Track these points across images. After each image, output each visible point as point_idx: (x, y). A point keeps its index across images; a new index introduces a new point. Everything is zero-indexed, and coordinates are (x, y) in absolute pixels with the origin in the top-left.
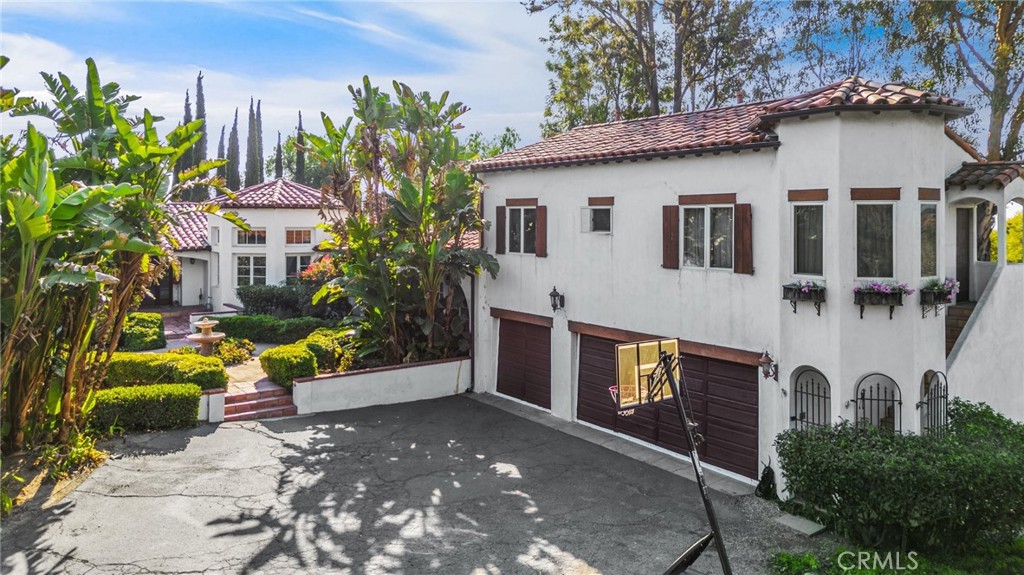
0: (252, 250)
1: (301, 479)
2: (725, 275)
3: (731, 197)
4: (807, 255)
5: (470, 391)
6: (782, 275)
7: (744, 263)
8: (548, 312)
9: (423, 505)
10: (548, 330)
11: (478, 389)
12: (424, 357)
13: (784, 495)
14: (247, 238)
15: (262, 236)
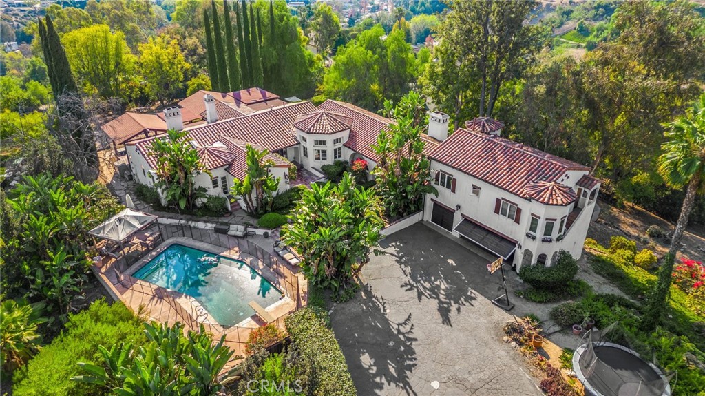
0: (321, 148)
2: (512, 221)
3: (517, 205)
4: (533, 228)
5: (422, 220)
6: (526, 230)
7: (517, 221)
8: (455, 209)
10: (453, 213)
11: (425, 220)
13: (518, 272)
14: (318, 143)
15: (324, 143)
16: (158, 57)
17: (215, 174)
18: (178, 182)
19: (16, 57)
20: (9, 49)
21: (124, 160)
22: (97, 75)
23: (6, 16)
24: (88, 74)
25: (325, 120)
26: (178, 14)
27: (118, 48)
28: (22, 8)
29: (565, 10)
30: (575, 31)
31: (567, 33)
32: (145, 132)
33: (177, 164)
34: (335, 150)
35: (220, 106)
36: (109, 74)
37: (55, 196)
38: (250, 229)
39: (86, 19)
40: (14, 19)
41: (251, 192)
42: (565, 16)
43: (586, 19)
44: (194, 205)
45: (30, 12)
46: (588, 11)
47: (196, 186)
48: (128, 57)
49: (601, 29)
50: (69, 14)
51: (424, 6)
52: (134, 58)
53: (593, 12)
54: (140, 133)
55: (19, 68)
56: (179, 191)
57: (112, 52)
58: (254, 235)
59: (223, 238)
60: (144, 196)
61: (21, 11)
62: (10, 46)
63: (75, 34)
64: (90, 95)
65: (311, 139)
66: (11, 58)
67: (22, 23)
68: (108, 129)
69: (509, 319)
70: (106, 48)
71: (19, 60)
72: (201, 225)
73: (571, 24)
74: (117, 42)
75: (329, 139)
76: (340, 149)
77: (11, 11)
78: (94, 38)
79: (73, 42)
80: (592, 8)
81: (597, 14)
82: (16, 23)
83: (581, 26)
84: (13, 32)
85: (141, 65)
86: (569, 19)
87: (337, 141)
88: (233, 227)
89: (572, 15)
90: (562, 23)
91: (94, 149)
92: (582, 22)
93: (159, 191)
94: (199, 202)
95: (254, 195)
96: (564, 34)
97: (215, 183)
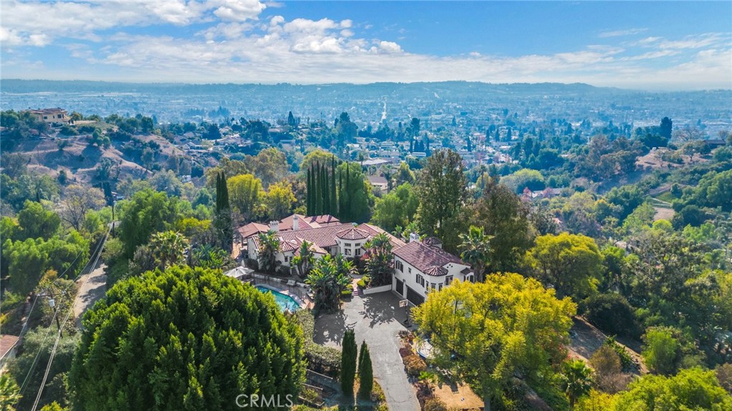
0: (348, 248)
1: (367, 307)
2: (421, 286)
3: (423, 278)
9: (381, 312)
10: (403, 284)
11: (393, 290)
12: (383, 284)
14: (347, 245)
15: (350, 245)
16: (278, 194)
17: (286, 254)
18: (268, 256)
19: (189, 187)
20: (185, 180)
21: (245, 247)
22: (242, 202)
23: (188, 156)
24: (236, 201)
25: (353, 233)
26: (304, 165)
27: (256, 187)
28: (200, 151)
29: (662, 173)
30: (670, 193)
31: (662, 193)
32: (259, 232)
33: (269, 247)
34: (356, 250)
35: (302, 223)
36: (247, 202)
37: (211, 254)
38: (298, 283)
39: (242, 167)
40: (192, 158)
41: (301, 265)
42: (661, 178)
43: (683, 183)
44: (274, 270)
45: (204, 154)
46: (685, 175)
47: (277, 260)
48: (262, 193)
49: (689, 192)
50: (233, 164)
51: (534, 160)
52: (264, 193)
53: (688, 177)
54: (256, 233)
55: (189, 195)
56: (267, 260)
57: (252, 190)
58: (299, 286)
59: (283, 286)
60: (251, 264)
61: (199, 152)
62: (186, 178)
63: (233, 178)
64: (235, 211)
65: (343, 242)
66: (186, 188)
67: (197, 162)
68: (240, 230)
69: (404, 329)
70: (250, 187)
71: (191, 189)
72: (275, 279)
73: (667, 186)
74: (256, 184)
75: (353, 243)
76: (359, 249)
77: (192, 152)
78: (244, 181)
79: (232, 184)
80: (688, 173)
81: (693, 179)
82: (193, 162)
83: (675, 188)
84: (190, 169)
85: (268, 198)
86: (666, 181)
87: (357, 245)
88: (289, 281)
89: (669, 178)
90: (658, 185)
91: (231, 238)
92: (676, 185)
93: (258, 260)
94: (278, 268)
95: (303, 266)
96: (659, 194)
97: (286, 259)
